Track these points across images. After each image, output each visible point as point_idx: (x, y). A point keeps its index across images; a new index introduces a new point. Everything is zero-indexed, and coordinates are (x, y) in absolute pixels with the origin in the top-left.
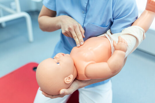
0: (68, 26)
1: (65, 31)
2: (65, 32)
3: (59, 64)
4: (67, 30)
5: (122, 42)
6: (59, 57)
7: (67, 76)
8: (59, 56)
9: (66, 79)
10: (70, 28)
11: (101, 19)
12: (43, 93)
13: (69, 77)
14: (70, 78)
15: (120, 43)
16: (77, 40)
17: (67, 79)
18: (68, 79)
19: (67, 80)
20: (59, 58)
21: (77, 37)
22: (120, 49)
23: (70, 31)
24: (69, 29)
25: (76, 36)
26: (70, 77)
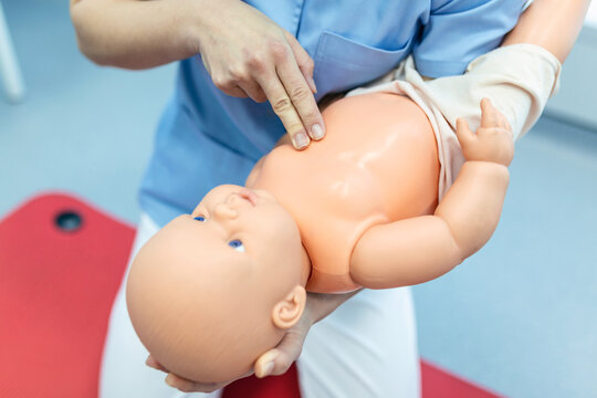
0: (245, 51)
1: (231, 74)
2: (229, 77)
3: (240, 249)
4: (240, 69)
5: (497, 126)
6: (233, 213)
7: (281, 298)
8: (232, 209)
9: (281, 311)
10: (258, 63)
11: (380, 15)
12: (172, 379)
13: (290, 297)
14: (293, 302)
15: (491, 130)
16: (288, 116)
17: (285, 310)
18: (288, 309)
19: (286, 314)
20: (233, 218)
21: (289, 105)
22: (493, 158)
23: (255, 74)
24: (253, 66)
25: (286, 97)
26: (296, 300)
